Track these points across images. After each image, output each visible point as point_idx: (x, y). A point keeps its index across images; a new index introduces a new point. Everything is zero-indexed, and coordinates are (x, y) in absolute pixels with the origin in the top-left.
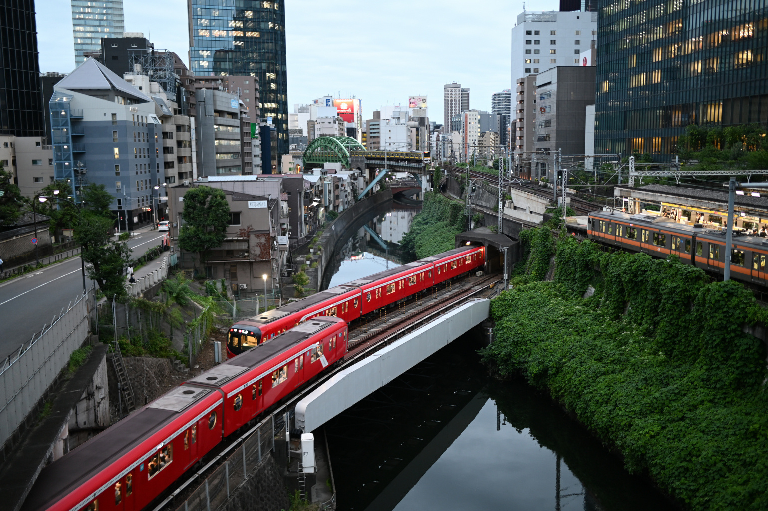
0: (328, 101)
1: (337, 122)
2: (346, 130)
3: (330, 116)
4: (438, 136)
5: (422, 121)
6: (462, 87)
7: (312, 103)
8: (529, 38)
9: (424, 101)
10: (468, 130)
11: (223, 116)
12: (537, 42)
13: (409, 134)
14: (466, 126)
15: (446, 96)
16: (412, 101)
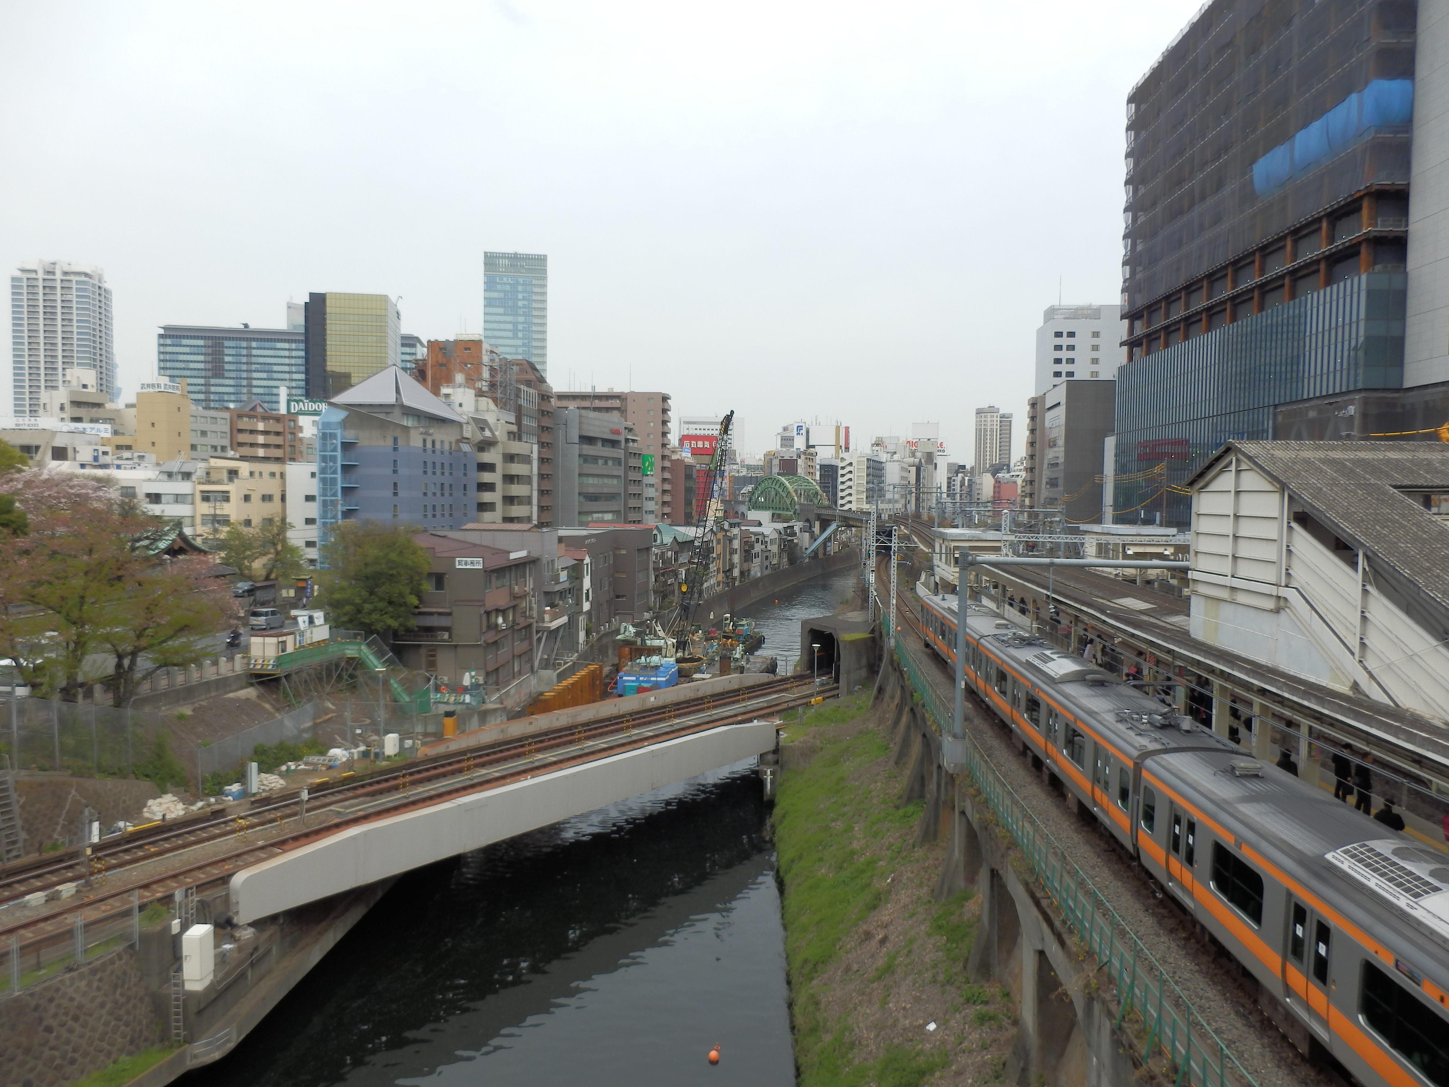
0: (800, 428)
1: (803, 457)
2: (818, 467)
4: (963, 479)
5: (928, 457)
6: (1001, 412)
8: (1059, 341)
11: (596, 444)
12: (1071, 348)
13: (905, 474)
15: (978, 423)
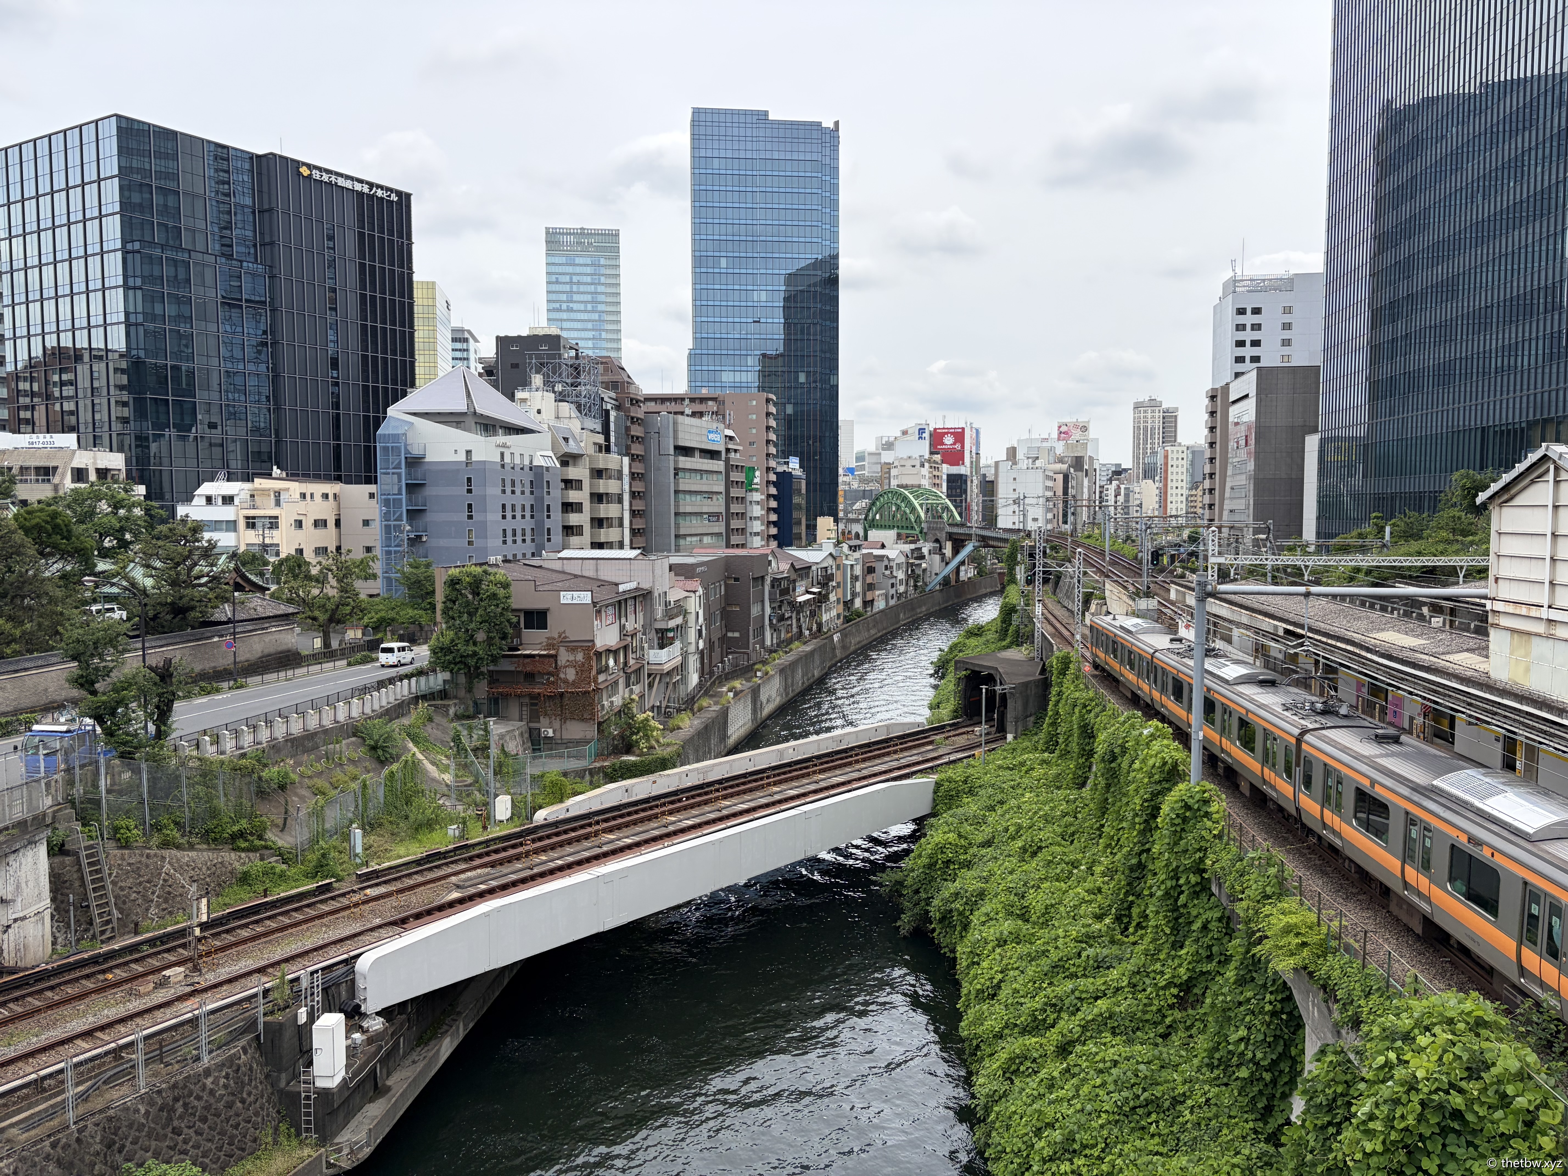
0: (921, 431)
1: (927, 465)
2: (945, 478)
3: (916, 455)
4: (1119, 488)
5: (1078, 463)
6: (1164, 406)
7: (899, 434)
8: (1241, 319)
9: (1084, 429)
10: (1170, 477)
11: (693, 456)
12: (1256, 327)
13: (1050, 483)
14: (1166, 471)
15: (1137, 421)
16: (1064, 429)
